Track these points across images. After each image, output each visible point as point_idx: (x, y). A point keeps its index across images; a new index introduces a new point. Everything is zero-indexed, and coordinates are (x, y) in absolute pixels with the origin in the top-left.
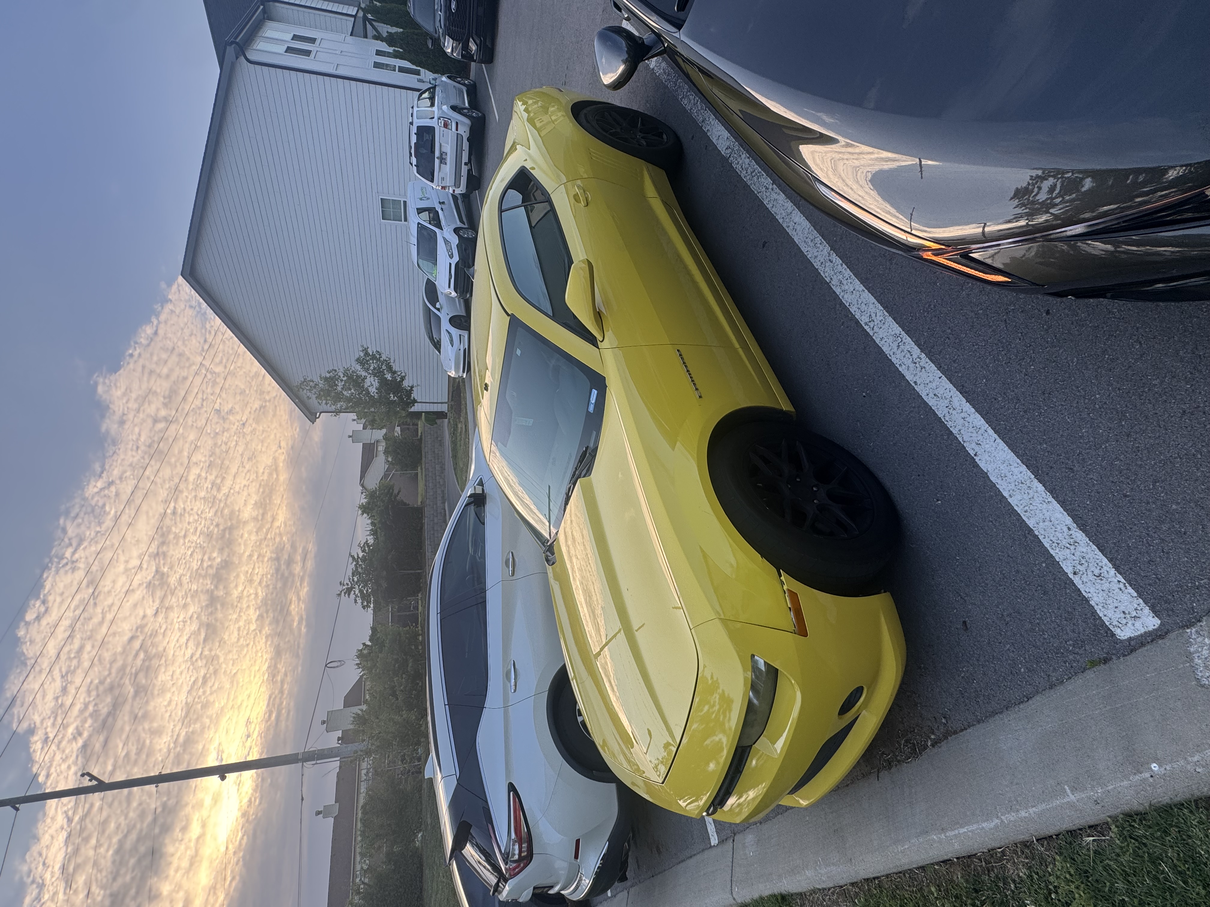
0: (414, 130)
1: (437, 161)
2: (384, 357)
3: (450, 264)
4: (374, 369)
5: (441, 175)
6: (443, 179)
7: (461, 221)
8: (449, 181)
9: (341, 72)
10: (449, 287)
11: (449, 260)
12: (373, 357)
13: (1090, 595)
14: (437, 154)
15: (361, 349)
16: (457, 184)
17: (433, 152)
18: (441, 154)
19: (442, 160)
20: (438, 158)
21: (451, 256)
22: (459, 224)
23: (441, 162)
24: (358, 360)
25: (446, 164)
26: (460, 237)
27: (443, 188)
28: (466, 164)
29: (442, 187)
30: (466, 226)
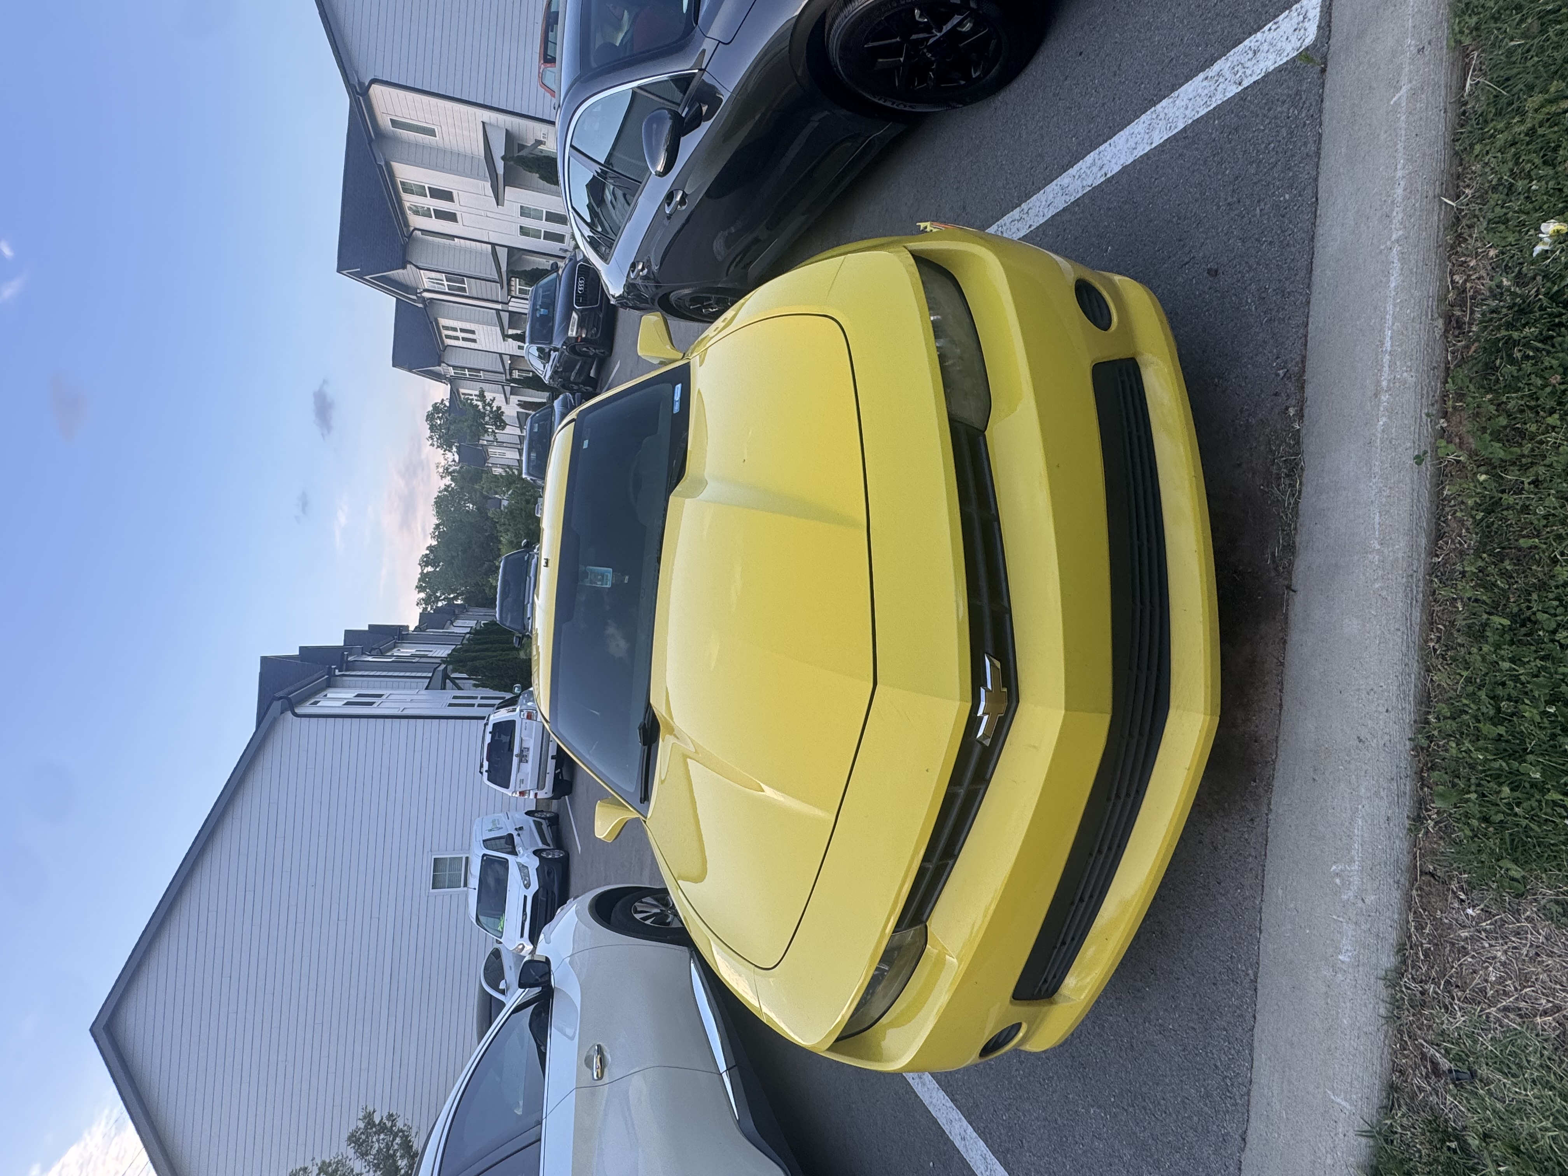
0: (490, 728)
1: (515, 760)
2: (400, 1124)
3: (525, 897)
4: (380, 1150)
5: (520, 777)
6: (522, 781)
7: (544, 841)
8: (530, 783)
9: (406, 712)
10: (522, 936)
11: (523, 892)
12: (382, 1128)
13: (1264, 70)
14: (516, 751)
15: (361, 1116)
16: (540, 785)
17: (511, 749)
18: (522, 751)
19: (523, 758)
20: (517, 756)
21: (527, 886)
22: (541, 845)
23: (521, 761)
24: (353, 1139)
25: (527, 762)
26: (541, 859)
27: (522, 793)
28: (553, 758)
29: (520, 793)
30: (552, 847)
